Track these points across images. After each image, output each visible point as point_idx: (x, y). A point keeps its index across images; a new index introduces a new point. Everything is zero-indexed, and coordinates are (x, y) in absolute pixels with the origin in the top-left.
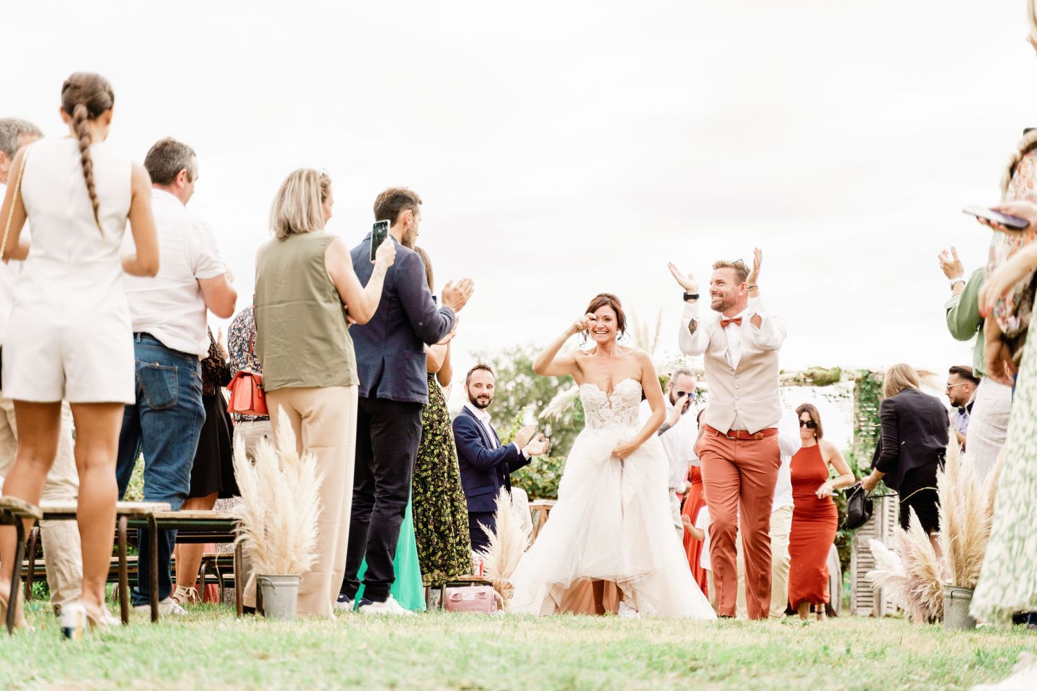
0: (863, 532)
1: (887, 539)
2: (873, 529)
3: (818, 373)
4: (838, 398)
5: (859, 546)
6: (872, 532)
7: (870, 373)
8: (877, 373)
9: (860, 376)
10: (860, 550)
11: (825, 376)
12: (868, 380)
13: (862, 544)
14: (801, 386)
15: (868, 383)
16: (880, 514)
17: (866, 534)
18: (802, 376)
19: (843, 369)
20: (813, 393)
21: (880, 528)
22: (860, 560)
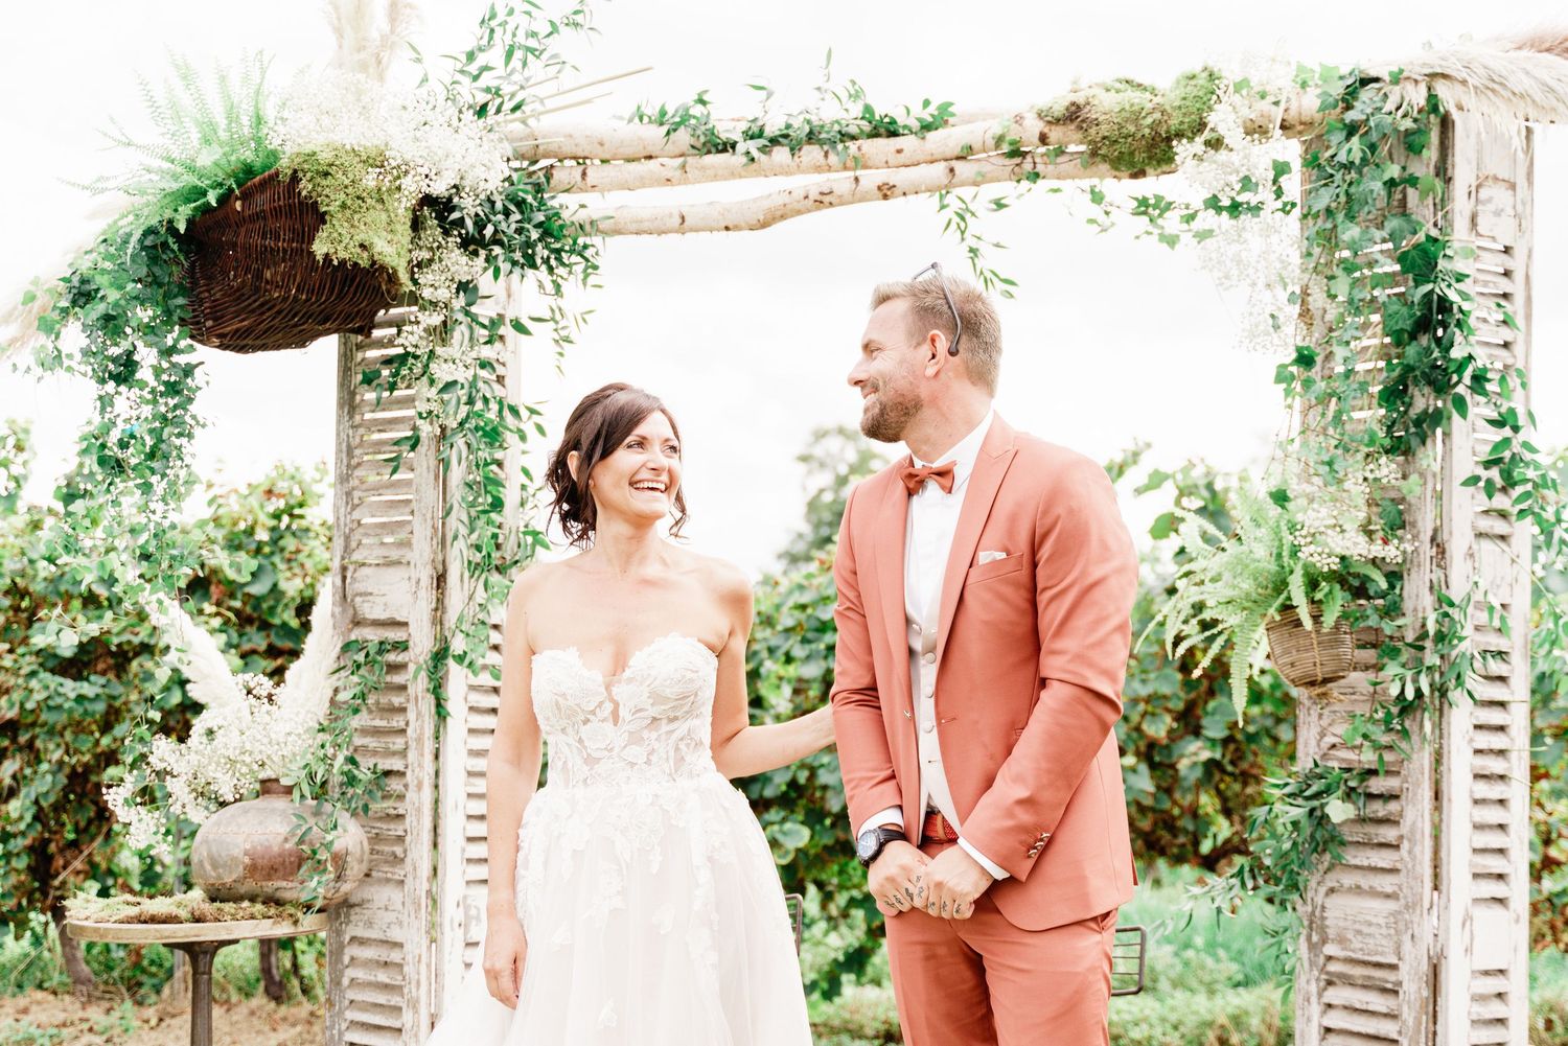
0: (1349, 879)
1: (1468, 919)
2: (1393, 871)
3: (1107, 105)
4: (1208, 220)
5: (1330, 949)
6: (1386, 883)
7: (1365, 82)
8: (1396, 79)
9: (1309, 104)
10: (1333, 967)
11: (1137, 116)
12: (1350, 116)
13: (1342, 941)
14: (1035, 176)
15: (1351, 130)
16: (1427, 793)
17: (1358, 890)
18: (1034, 127)
19: (1230, 73)
20: (1096, 211)
21: (1428, 872)
22: (1336, 1020)
